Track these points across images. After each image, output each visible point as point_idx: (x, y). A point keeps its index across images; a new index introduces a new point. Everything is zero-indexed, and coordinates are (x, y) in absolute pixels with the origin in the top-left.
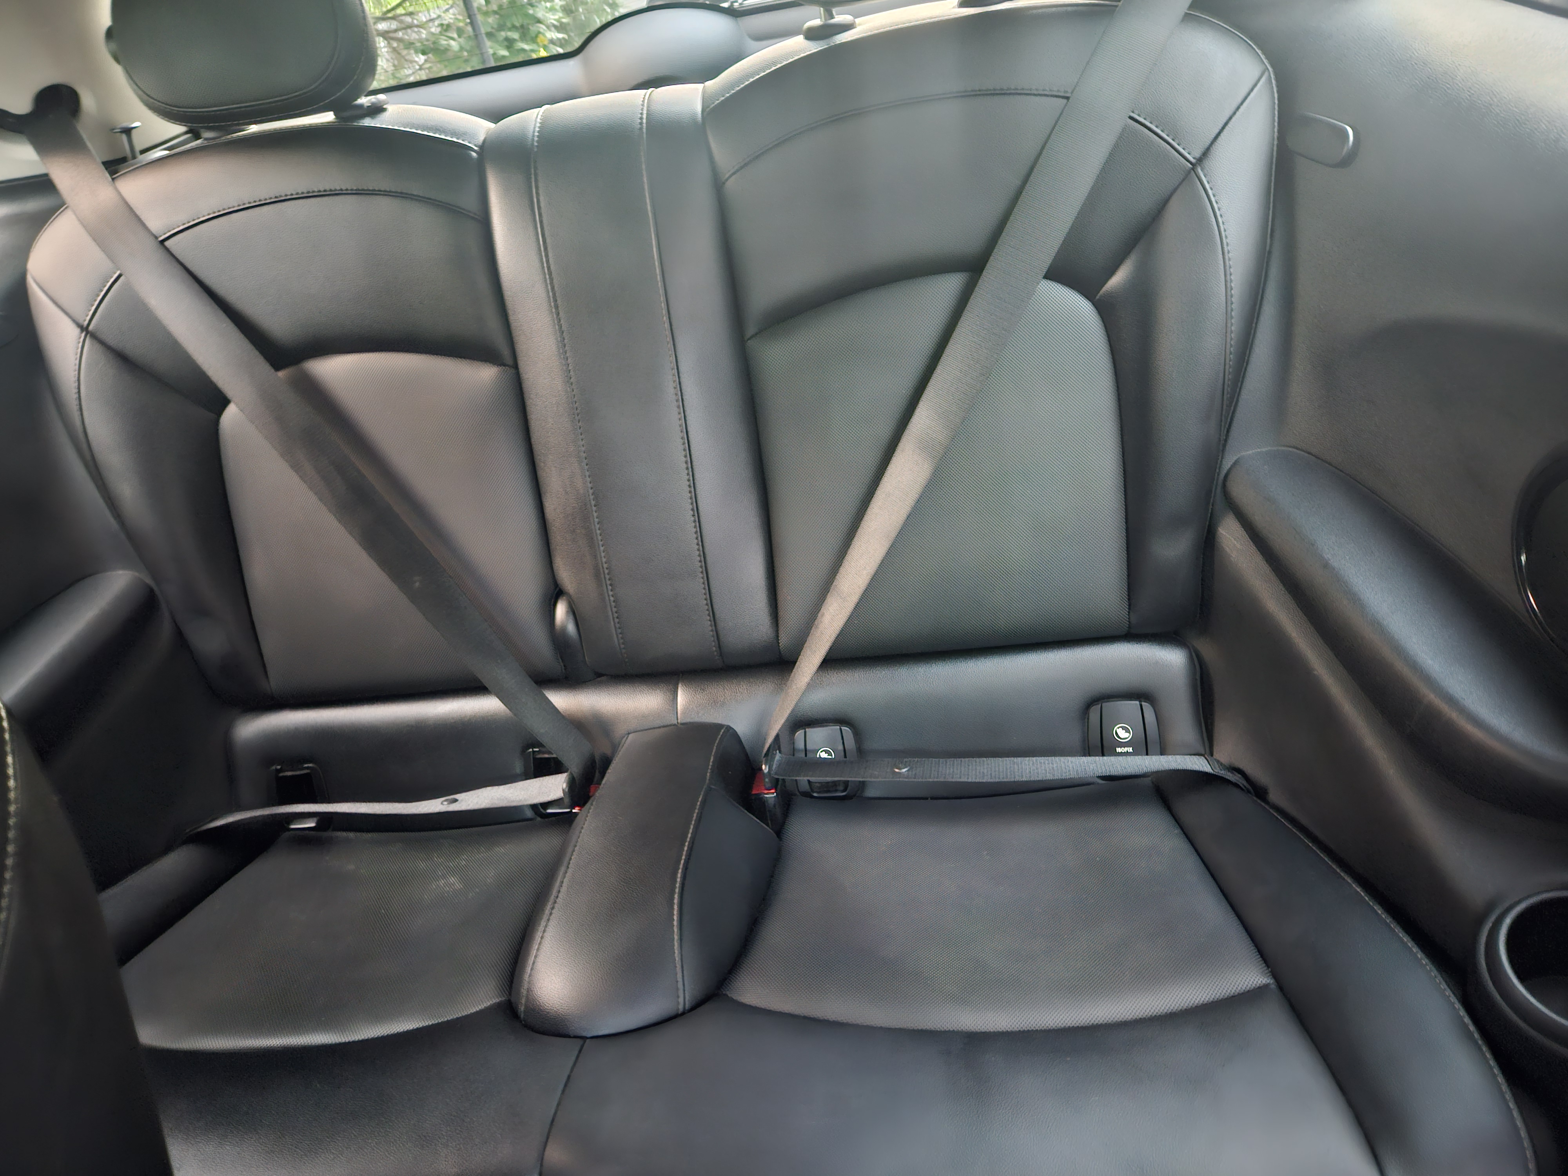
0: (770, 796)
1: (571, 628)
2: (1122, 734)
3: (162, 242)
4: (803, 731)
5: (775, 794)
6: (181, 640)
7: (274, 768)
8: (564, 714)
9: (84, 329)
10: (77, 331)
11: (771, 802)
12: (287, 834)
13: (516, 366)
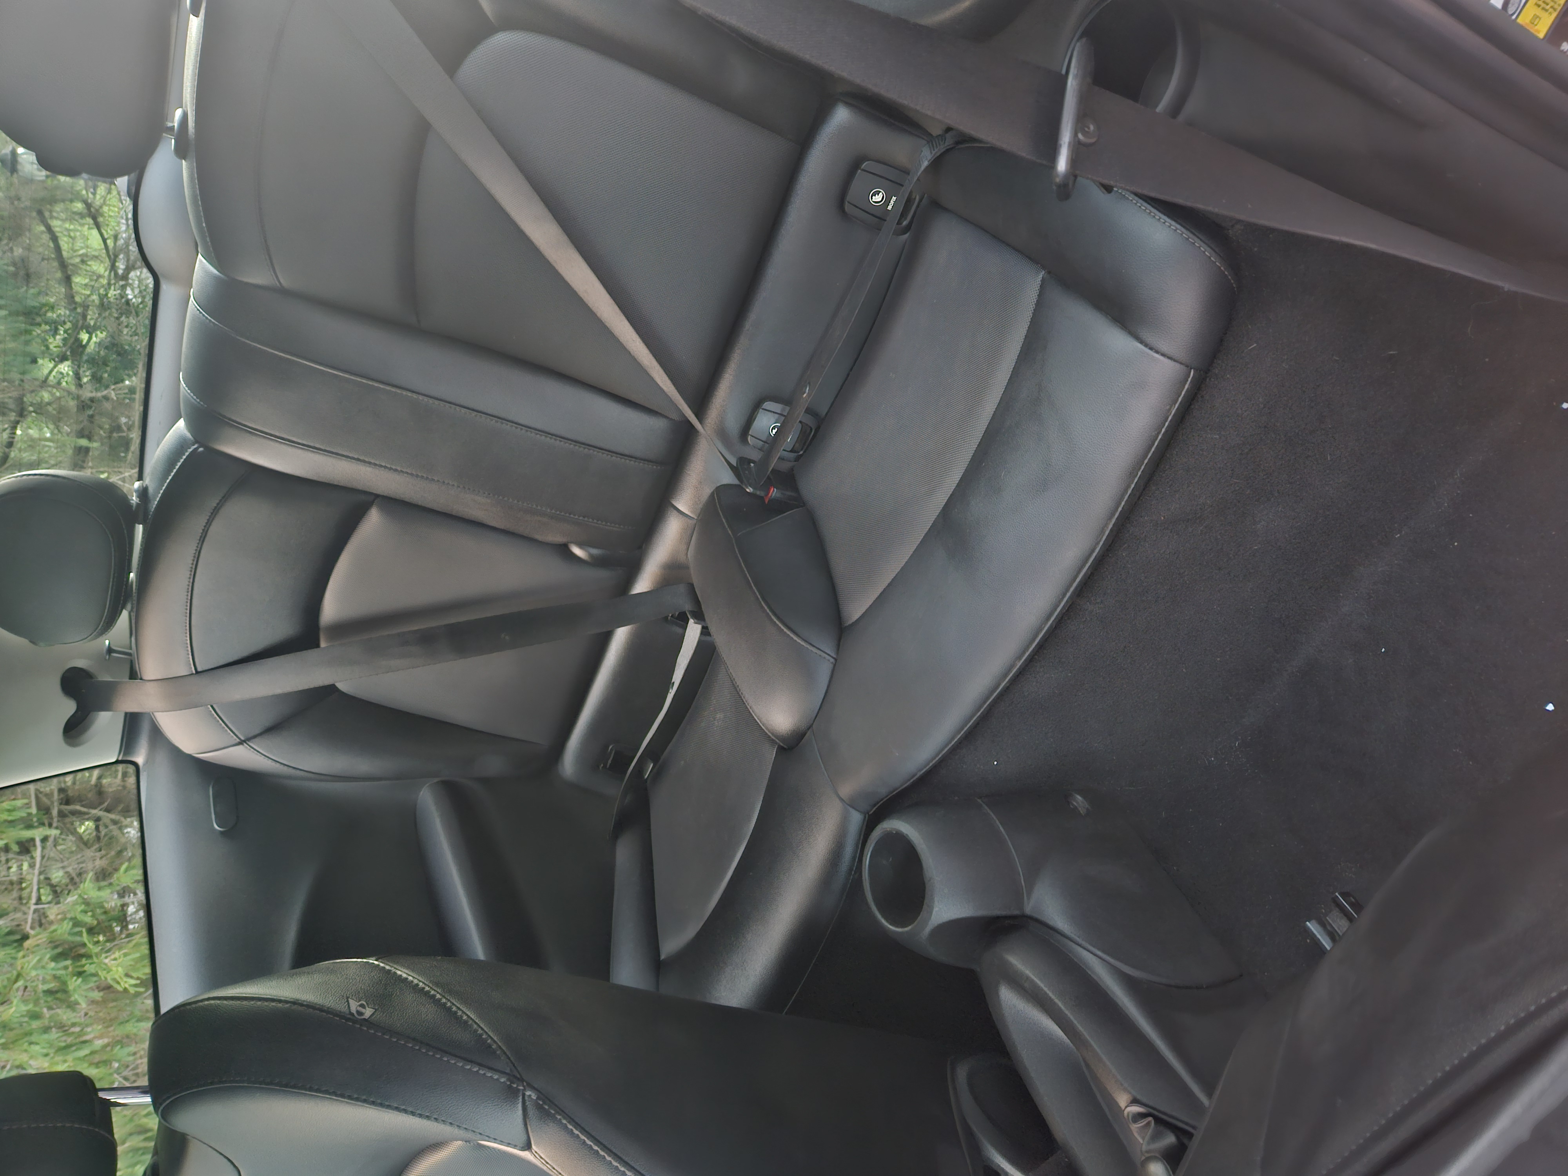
0: (774, 493)
1: (595, 551)
2: (878, 198)
3: (197, 672)
4: (749, 436)
5: (775, 489)
6: (485, 781)
7: (601, 768)
8: (652, 588)
9: (241, 743)
10: (241, 747)
11: (779, 495)
12: (648, 782)
13: (377, 496)
